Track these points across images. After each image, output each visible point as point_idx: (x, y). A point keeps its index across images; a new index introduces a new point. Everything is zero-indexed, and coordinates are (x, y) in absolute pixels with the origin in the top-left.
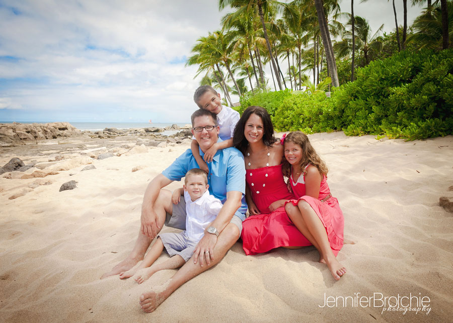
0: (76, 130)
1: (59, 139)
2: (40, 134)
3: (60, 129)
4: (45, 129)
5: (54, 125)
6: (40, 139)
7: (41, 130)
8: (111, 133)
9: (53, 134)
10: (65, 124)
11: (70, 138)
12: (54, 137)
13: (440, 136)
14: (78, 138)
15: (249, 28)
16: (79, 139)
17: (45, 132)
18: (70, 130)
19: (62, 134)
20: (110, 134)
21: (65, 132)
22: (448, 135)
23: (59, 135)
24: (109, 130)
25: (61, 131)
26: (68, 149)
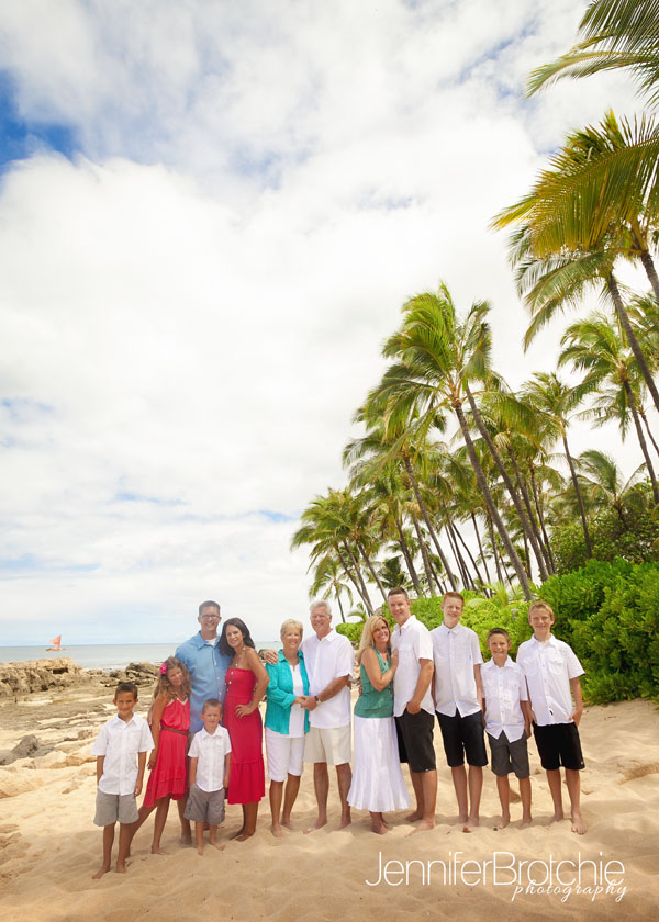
0: (81, 671)
1: (51, 692)
2: (23, 684)
3: (56, 672)
4: (32, 672)
5: (47, 664)
6: (21, 694)
7: (25, 675)
8: (142, 674)
9: (43, 683)
10: (66, 662)
11: (69, 690)
12: (44, 689)
13: (626, 699)
14: (83, 688)
15: (394, 487)
16: (87, 691)
17: (32, 677)
18: (71, 672)
19: (58, 680)
20: (138, 676)
21: (63, 676)
22: (636, 697)
23: (53, 683)
24: (137, 668)
25: (57, 676)
26: (79, 715)
